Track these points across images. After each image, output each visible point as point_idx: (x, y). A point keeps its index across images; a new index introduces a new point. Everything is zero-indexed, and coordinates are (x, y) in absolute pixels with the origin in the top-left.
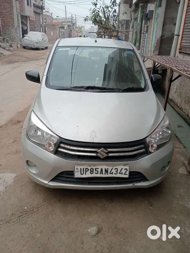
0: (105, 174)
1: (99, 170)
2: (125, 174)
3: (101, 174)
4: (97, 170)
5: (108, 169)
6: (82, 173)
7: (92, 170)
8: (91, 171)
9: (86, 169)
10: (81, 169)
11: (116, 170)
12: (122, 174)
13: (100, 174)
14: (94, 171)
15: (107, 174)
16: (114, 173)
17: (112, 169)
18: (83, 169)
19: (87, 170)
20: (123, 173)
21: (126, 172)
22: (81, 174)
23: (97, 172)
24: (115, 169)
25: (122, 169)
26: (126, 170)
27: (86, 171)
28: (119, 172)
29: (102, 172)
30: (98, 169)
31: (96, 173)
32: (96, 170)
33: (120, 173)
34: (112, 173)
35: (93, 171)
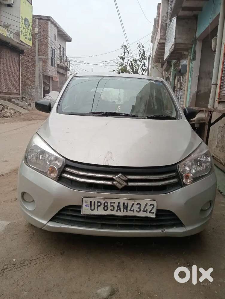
0: (124, 211)
1: (116, 205)
2: (150, 212)
3: (119, 211)
4: (112, 204)
5: (127, 203)
6: (93, 208)
7: (106, 204)
8: (105, 206)
9: (98, 202)
10: (91, 202)
11: (139, 206)
12: (146, 211)
13: (117, 211)
14: (109, 206)
15: (127, 211)
16: (135, 211)
17: (133, 204)
18: (94, 202)
19: (99, 204)
20: (149, 211)
21: (152, 210)
22: (91, 209)
23: (112, 208)
24: (137, 204)
25: (147, 204)
26: (152, 206)
27: (98, 206)
28: (142, 208)
29: (120, 208)
30: (114, 203)
31: (111, 210)
32: (111, 206)
33: (143, 211)
34: (133, 211)
35: (107, 206)
